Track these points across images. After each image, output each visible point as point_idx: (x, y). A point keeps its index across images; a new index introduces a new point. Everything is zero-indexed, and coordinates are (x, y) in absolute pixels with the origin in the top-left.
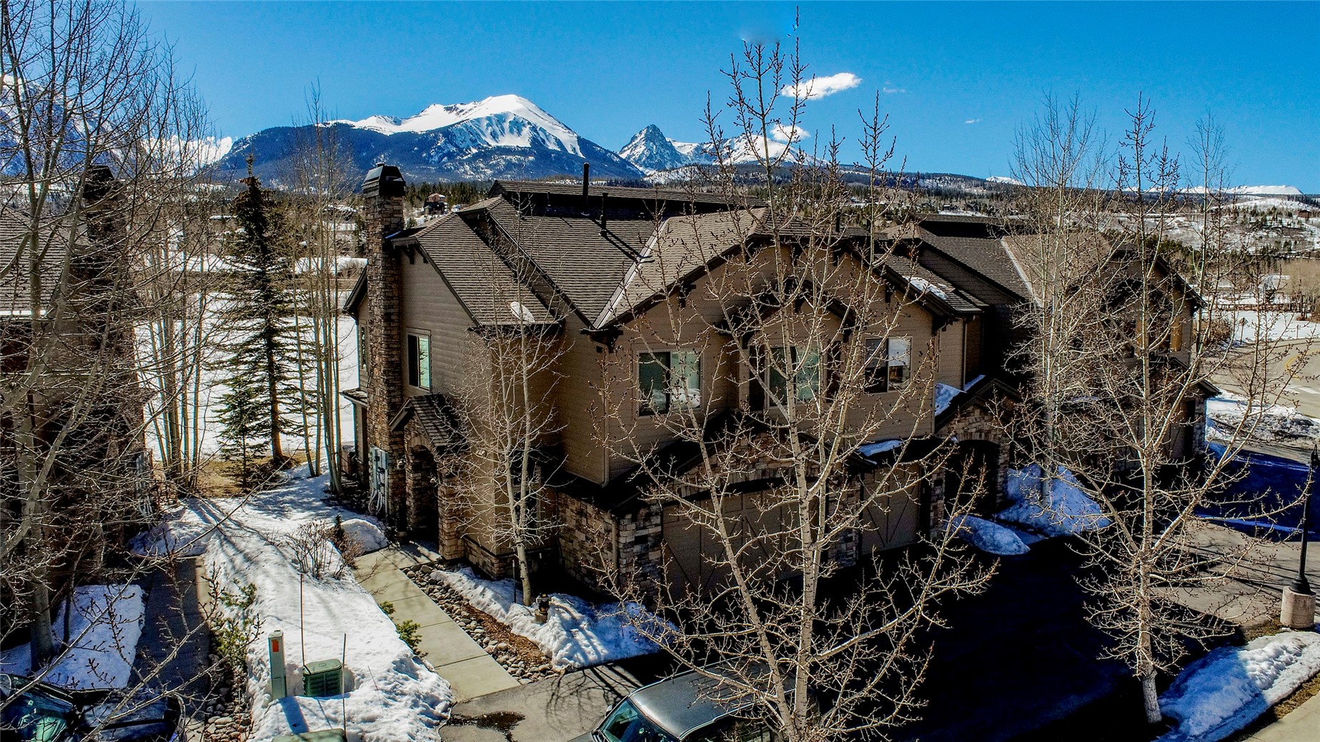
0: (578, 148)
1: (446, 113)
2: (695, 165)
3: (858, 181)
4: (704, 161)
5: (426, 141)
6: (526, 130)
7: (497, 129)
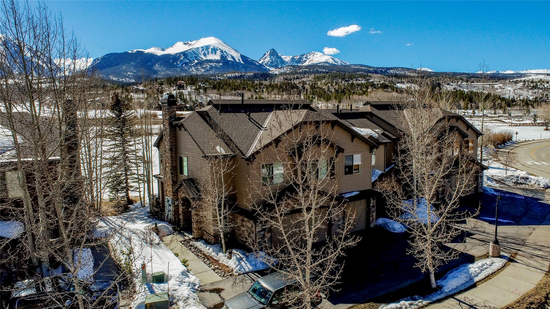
0: (241, 59)
1: (184, 45)
2: (291, 66)
3: (361, 71)
4: (295, 64)
5: (175, 58)
6: (218, 52)
7: (206, 52)
